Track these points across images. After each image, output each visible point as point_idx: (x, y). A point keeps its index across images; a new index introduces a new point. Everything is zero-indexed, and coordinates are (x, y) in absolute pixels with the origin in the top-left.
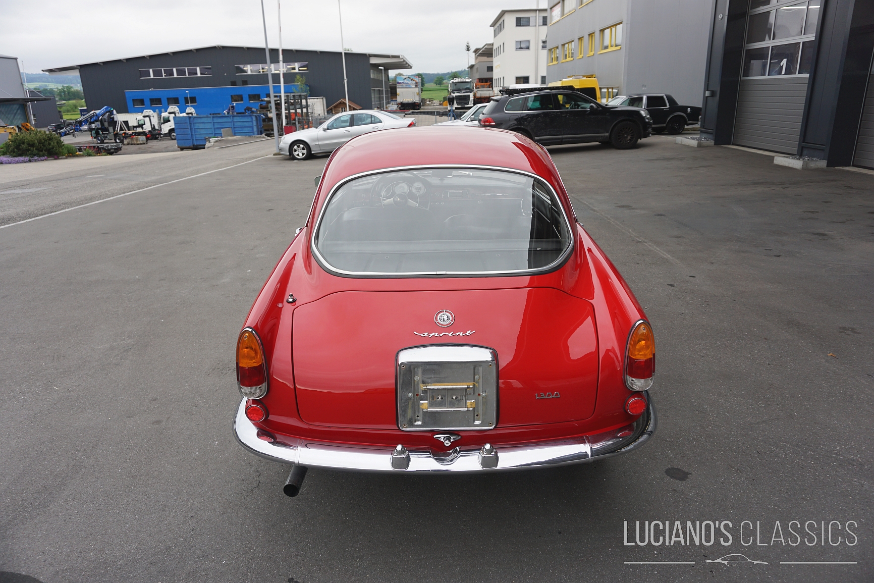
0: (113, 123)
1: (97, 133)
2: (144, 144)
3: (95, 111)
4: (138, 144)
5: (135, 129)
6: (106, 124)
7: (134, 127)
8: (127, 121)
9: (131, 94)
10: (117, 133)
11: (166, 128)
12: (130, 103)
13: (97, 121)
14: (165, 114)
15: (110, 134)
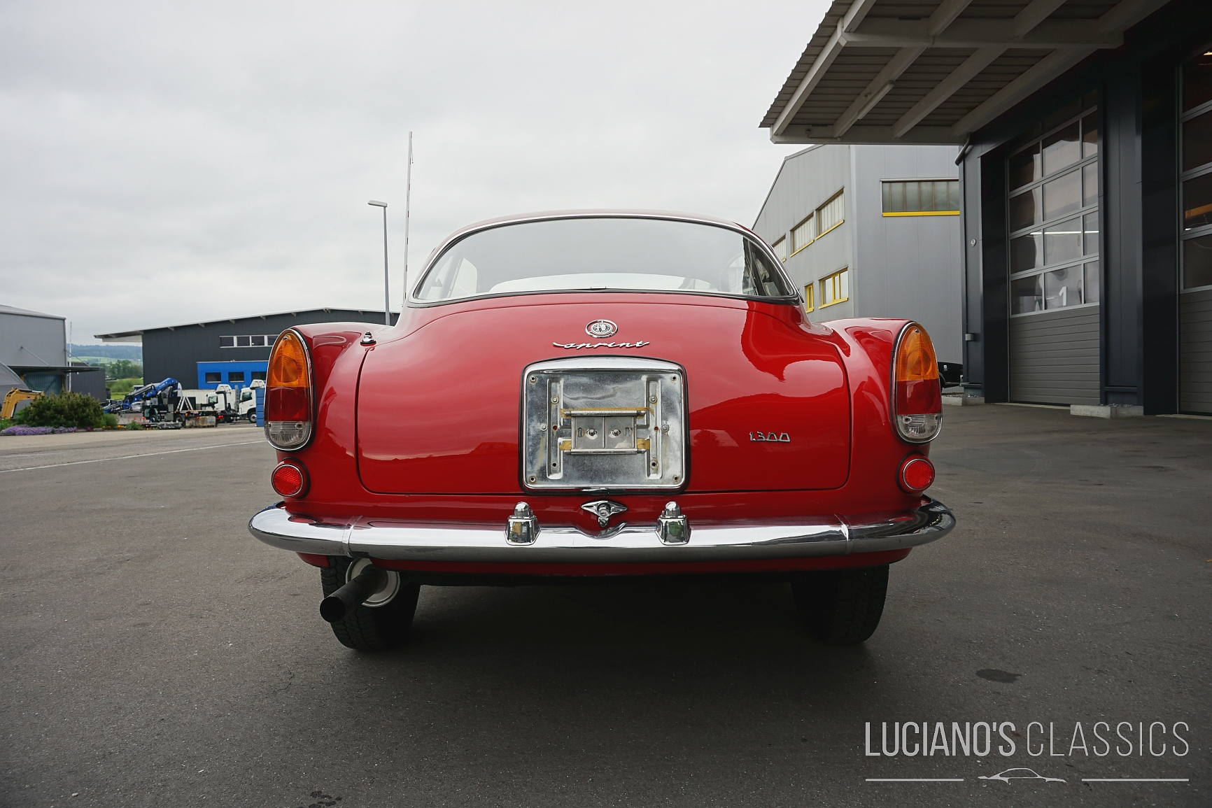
0: (175, 399)
1: (152, 413)
2: (212, 426)
3: (154, 384)
4: (204, 427)
5: (203, 408)
6: (165, 401)
7: (203, 405)
8: (194, 398)
9: (204, 366)
10: (179, 413)
11: (244, 408)
12: (201, 378)
13: (153, 396)
14: (246, 390)
15: (168, 414)
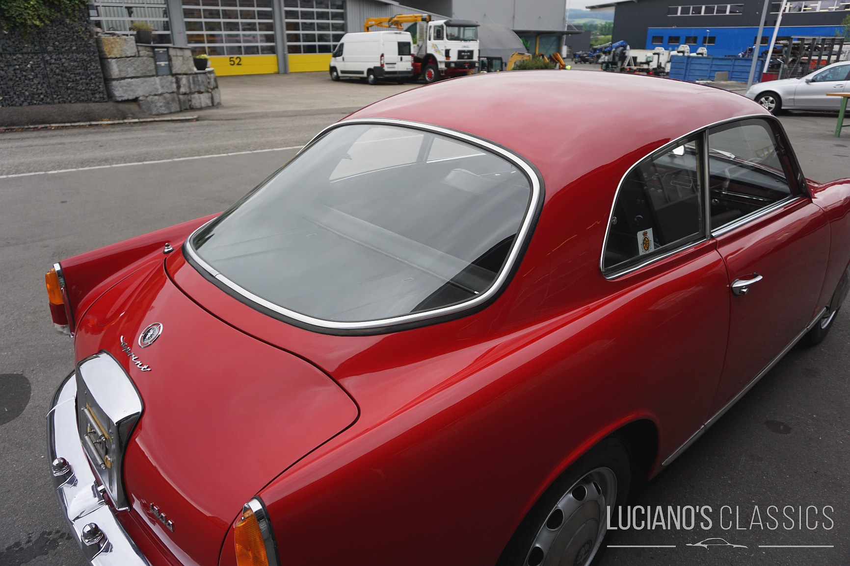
0: (623, 57)
1: (607, 66)
5: (641, 65)
6: (617, 58)
8: (637, 57)
9: (653, 31)
12: (649, 40)
14: (675, 53)
15: (618, 68)
